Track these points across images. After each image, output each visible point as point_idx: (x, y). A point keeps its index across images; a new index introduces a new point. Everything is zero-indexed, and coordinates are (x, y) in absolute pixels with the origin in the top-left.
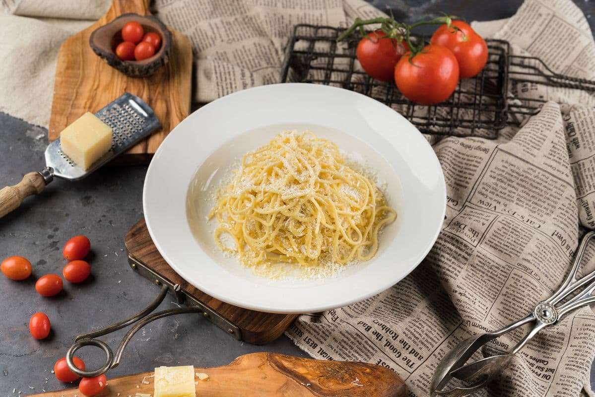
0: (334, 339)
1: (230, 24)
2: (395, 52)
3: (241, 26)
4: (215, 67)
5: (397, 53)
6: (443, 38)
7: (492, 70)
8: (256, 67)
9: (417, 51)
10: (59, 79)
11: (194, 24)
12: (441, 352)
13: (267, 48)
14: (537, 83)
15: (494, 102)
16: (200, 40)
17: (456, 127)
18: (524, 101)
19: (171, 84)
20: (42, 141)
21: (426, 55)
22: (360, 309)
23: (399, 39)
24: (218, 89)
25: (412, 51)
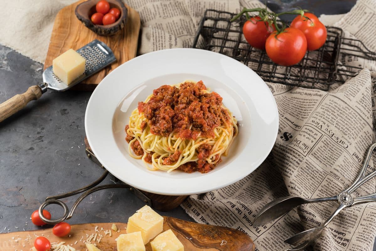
0: (211, 211)
1: (166, 6)
2: (267, 31)
3: (173, 8)
4: (153, 32)
5: (268, 32)
6: (299, 23)
7: (329, 47)
8: (180, 34)
9: (281, 31)
10: (54, 34)
11: (143, 5)
12: (279, 225)
13: (188, 23)
14: (358, 56)
15: (329, 67)
16: (146, 15)
17: (303, 81)
18: (349, 68)
19: (125, 41)
20: (40, 72)
21: (286, 34)
22: (230, 193)
23: (270, 22)
24: (154, 47)
25: (278, 30)
